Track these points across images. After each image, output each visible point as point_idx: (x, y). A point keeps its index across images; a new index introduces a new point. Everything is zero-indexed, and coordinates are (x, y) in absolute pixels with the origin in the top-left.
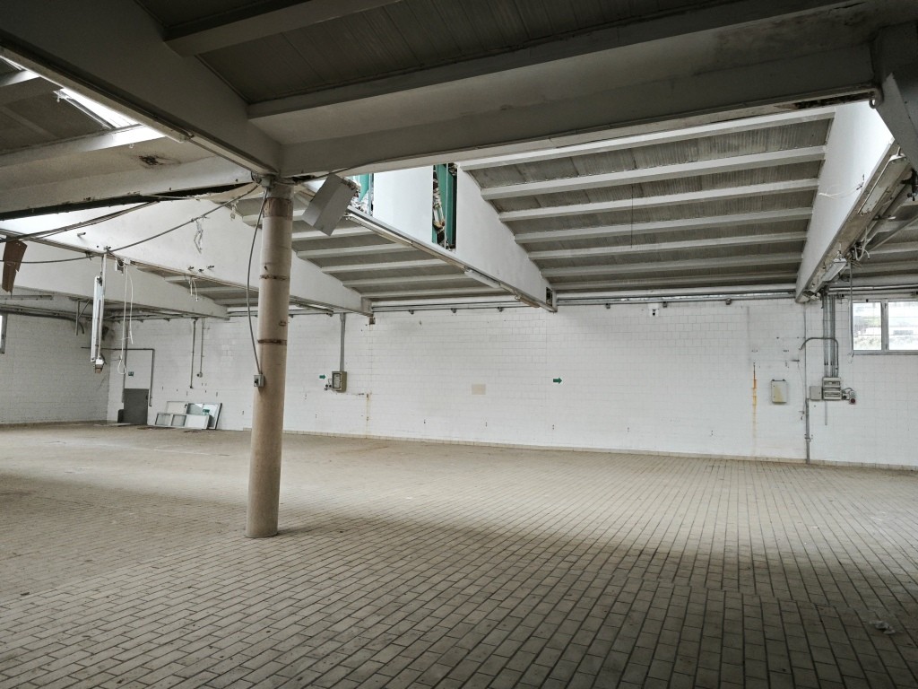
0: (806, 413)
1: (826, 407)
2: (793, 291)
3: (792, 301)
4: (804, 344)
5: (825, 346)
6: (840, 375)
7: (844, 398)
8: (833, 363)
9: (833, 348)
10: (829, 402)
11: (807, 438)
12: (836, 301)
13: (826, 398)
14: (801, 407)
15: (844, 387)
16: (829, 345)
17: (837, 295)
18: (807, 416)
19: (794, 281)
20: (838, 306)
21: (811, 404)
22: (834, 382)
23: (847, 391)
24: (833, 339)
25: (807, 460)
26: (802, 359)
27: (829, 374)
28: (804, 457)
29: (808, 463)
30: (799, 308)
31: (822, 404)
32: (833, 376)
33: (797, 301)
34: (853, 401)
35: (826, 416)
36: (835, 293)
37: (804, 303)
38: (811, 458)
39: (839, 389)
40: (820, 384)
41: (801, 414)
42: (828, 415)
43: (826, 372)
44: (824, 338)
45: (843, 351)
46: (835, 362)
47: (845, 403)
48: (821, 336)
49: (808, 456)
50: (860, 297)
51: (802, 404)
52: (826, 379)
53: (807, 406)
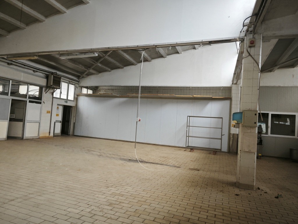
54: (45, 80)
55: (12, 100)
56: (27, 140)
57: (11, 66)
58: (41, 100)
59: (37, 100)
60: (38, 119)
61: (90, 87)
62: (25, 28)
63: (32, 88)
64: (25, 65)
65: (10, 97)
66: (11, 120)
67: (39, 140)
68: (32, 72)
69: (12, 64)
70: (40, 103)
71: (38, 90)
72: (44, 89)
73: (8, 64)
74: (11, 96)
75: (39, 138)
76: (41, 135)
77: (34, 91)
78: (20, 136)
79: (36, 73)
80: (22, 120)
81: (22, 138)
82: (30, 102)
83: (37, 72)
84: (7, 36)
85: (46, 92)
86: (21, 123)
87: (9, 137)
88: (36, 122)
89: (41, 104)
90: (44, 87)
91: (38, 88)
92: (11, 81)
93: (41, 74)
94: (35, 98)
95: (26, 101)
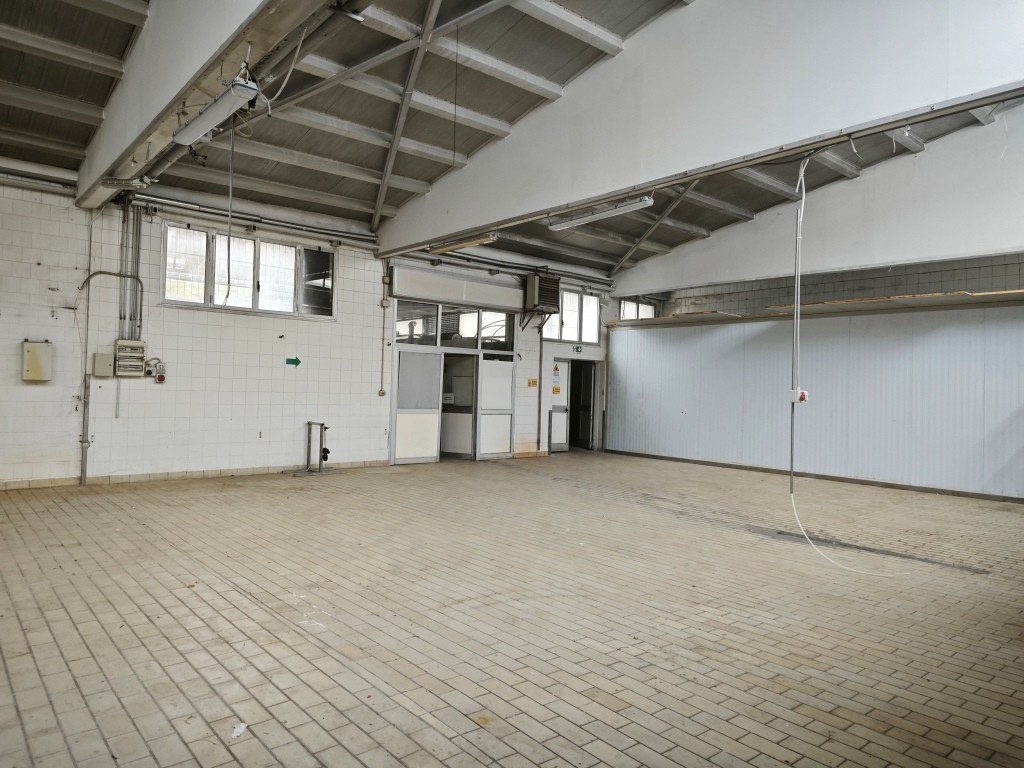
0: (85, 400)
1: (118, 389)
2: (73, 185)
3: (68, 202)
4: (87, 282)
5: (122, 288)
6: (143, 337)
7: (149, 373)
8: (133, 317)
9: (135, 291)
10: (124, 382)
11: (84, 440)
12: (145, 218)
13: (119, 373)
14: (78, 390)
15: (148, 356)
16: (129, 286)
17: (146, 208)
18: (86, 404)
19: (75, 166)
20: (145, 227)
21: (94, 383)
22: (133, 349)
23: (153, 363)
24: (136, 278)
25: (82, 479)
26: (82, 307)
27: (126, 336)
28: (77, 473)
29: (83, 485)
30: (81, 217)
31: (111, 383)
32: (132, 337)
33: (78, 204)
34: (161, 379)
35: (118, 404)
36: (144, 204)
37: (90, 210)
38: (90, 474)
39: (142, 359)
40: (110, 350)
41: (75, 402)
42: (121, 401)
43: (121, 331)
44: (120, 275)
45: (149, 299)
46: (136, 316)
47: (149, 381)
48: (116, 270)
49: (83, 470)
50: (179, 218)
51: (79, 382)
52: (121, 342)
53: (87, 387)
54: (520, 292)
55: (447, 355)
56: (485, 461)
57: (439, 267)
58: (512, 350)
59: (502, 350)
60: (507, 405)
61: (644, 296)
62: (464, 165)
63: (489, 317)
64: (468, 260)
65: (440, 350)
66: (447, 408)
67: (513, 462)
68: (485, 274)
69: (440, 262)
70: (510, 358)
71: (504, 323)
72: (517, 318)
73: (433, 262)
74: (442, 345)
75: (513, 458)
76: (518, 450)
77: (494, 326)
78: (468, 451)
79: (497, 277)
80: (470, 408)
81: (472, 458)
82: (487, 357)
83: (498, 272)
84: (427, 194)
85: (523, 324)
86: (469, 417)
87: (445, 456)
88: (502, 412)
89: (512, 360)
90: (517, 313)
91: (502, 316)
92: (440, 306)
93: (509, 276)
94: (497, 345)
95: (478, 356)
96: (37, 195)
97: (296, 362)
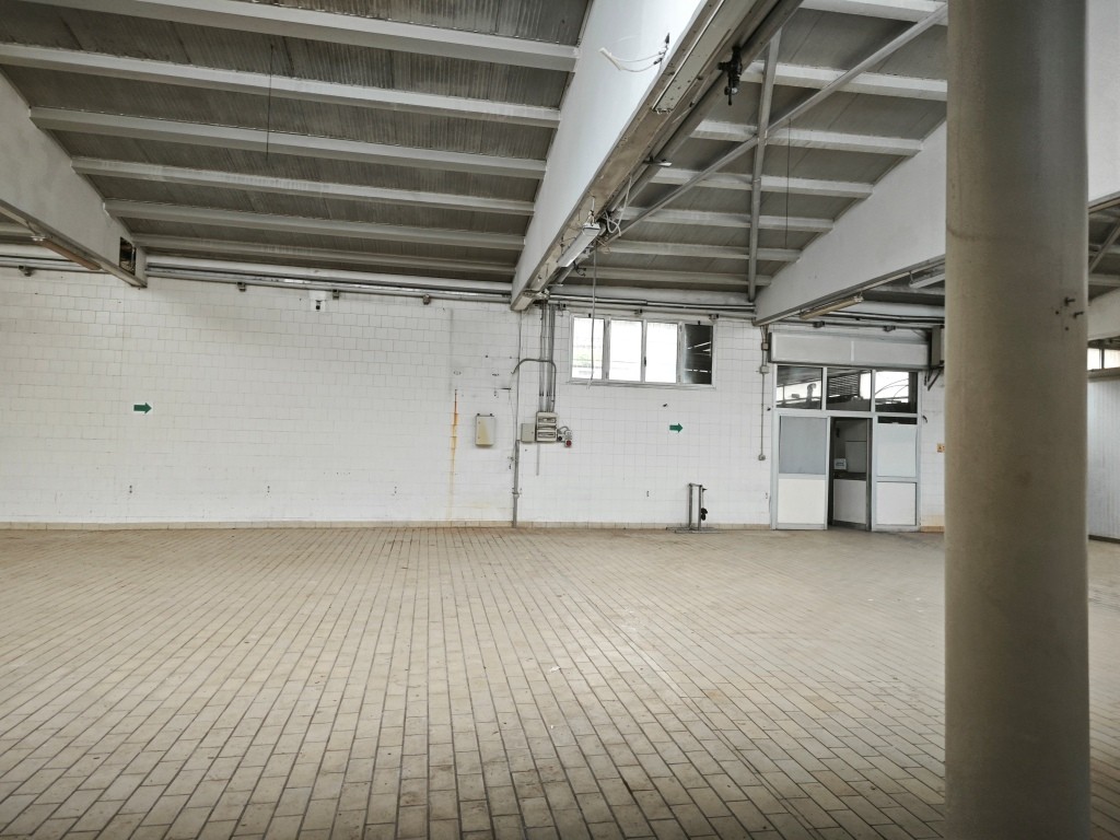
0: (515, 460)
1: (538, 451)
2: (508, 294)
3: (506, 307)
4: (518, 367)
5: (542, 371)
6: (556, 410)
7: (560, 439)
8: (549, 393)
9: (550, 372)
10: (542, 445)
11: (515, 493)
12: (557, 313)
13: (539, 439)
14: (511, 453)
15: (559, 425)
16: (546, 369)
17: (558, 305)
18: (517, 464)
19: (509, 279)
20: (558, 319)
21: (522, 447)
22: (549, 419)
23: (563, 430)
24: (551, 362)
25: (514, 522)
26: (514, 387)
27: (544, 409)
28: (510, 518)
29: (515, 527)
30: (514, 317)
31: (534, 447)
32: (548, 410)
33: (512, 309)
34: (569, 444)
35: (538, 463)
36: (556, 302)
37: (520, 311)
38: (519, 519)
39: (554, 427)
40: (533, 421)
41: (509, 462)
42: (541, 461)
43: (541, 406)
44: (541, 361)
45: (560, 378)
46: (551, 393)
47: (561, 445)
48: (537, 357)
49: (515, 516)
50: (582, 309)
51: (512, 447)
52: (541, 414)
53: (517, 450)
54: (923, 348)
55: (834, 420)
56: (881, 532)
58: (916, 412)
59: (903, 412)
60: (910, 472)
65: (826, 414)
66: (835, 475)
67: (916, 536)
68: (880, 331)
69: (823, 324)
70: (913, 421)
73: (816, 325)
74: (827, 409)
75: (919, 531)
76: (925, 523)
78: (863, 520)
80: (864, 475)
81: (867, 529)
82: (882, 420)
83: (894, 328)
86: (862, 484)
88: (903, 480)
89: (915, 423)
93: (910, 331)
96: (486, 305)
97: (678, 428)
